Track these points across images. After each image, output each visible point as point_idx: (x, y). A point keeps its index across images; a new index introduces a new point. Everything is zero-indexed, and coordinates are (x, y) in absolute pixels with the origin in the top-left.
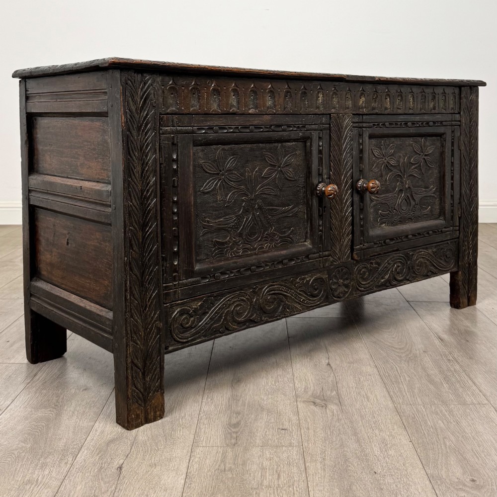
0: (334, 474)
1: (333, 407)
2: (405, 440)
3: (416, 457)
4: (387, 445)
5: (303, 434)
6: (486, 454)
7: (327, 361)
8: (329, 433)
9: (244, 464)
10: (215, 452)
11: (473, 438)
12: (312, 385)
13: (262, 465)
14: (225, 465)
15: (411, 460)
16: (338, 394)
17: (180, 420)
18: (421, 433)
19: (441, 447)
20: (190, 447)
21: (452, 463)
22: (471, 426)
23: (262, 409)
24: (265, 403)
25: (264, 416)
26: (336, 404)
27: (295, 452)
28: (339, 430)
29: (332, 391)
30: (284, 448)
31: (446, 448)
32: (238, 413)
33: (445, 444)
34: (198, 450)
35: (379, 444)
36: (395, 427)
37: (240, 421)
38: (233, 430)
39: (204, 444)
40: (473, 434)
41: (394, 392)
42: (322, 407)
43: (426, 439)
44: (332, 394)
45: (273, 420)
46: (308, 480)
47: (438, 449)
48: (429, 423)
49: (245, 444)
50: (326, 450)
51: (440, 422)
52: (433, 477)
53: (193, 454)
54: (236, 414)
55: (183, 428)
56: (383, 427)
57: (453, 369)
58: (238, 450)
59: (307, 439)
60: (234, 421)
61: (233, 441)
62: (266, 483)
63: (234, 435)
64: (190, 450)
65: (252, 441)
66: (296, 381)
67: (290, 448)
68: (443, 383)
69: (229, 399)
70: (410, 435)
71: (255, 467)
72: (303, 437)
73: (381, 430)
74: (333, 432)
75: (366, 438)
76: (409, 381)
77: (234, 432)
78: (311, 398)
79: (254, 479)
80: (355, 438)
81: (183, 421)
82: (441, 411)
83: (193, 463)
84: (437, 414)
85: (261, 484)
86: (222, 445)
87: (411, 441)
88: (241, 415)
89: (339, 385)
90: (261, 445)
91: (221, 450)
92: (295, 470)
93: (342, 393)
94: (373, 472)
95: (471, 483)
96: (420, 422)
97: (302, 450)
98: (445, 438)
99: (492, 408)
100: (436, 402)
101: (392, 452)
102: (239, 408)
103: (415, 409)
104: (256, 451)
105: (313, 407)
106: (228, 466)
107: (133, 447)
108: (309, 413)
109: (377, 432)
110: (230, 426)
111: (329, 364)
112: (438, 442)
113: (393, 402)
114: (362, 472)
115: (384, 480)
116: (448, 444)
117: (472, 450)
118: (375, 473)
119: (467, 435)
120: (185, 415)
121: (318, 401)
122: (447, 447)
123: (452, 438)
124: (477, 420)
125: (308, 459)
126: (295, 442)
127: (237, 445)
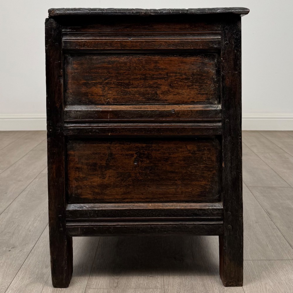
19: (263, 290)
30: (151, 290)
31: (266, 290)
33: (266, 288)
35: (218, 288)
39: (94, 287)
40: (286, 281)
50: (180, 291)
57: (276, 235)
58: (118, 291)
59: (168, 283)
61: (115, 285)
64: (84, 291)
65: (128, 284)
72: (165, 282)
80: (202, 283)
86: (107, 288)
90: (135, 287)
96: (249, 273)
97: (163, 291)
98: (266, 284)
107: (44, 289)
112: (260, 287)
116: (268, 288)
119: (282, 282)
123: (272, 284)
127: (117, 287)
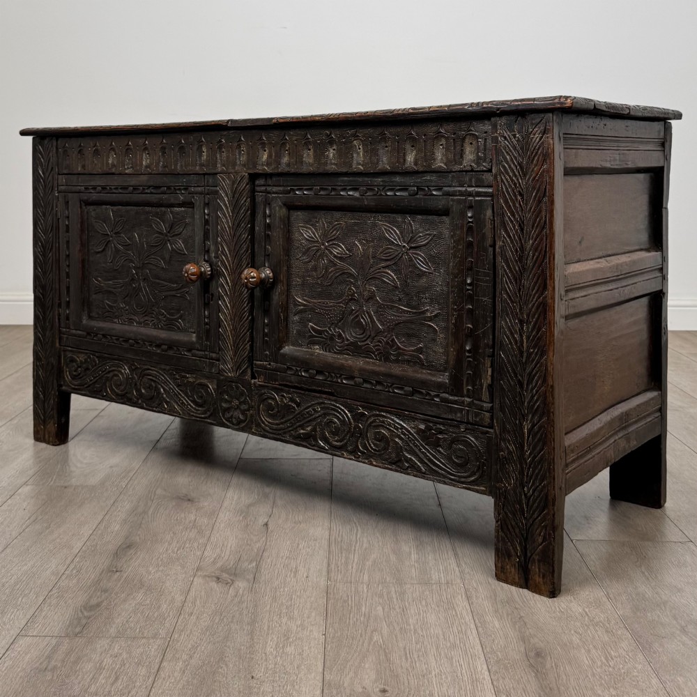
0: (194, 678)
1: (241, 585)
2: (317, 634)
3: (320, 657)
4: (288, 638)
5: (179, 622)
6: (421, 653)
7: (266, 520)
8: (217, 621)
9: (76, 662)
10: (45, 644)
11: (415, 630)
12: (228, 553)
13: (100, 664)
14: (49, 662)
15: (310, 661)
16: (257, 566)
17: (20, 599)
18: (345, 622)
20: (14, 637)
21: (367, 666)
22: (419, 614)
23: (142, 585)
24: (150, 578)
25: (140, 594)
26: (248, 580)
27: (156, 647)
28: (233, 616)
29: (251, 562)
32: (105, 591)
34: (23, 642)
36: (313, 614)
37: (102, 602)
38: (86, 614)
41: (336, 564)
42: (227, 584)
43: (348, 630)
44: (249, 566)
45: (148, 602)
46: (155, 685)
47: (357, 647)
48: (363, 609)
49: (92, 634)
51: (380, 608)
52: (330, 685)
53: (12, 647)
54: (102, 592)
55: (18, 610)
56: (296, 612)
60: (94, 601)
62: (93, 689)
63: (84, 621)
66: (208, 547)
67: (151, 641)
68: (413, 552)
69: (102, 572)
70: (328, 625)
71: (89, 666)
73: (291, 618)
74: (223, 619)
75: (266, 628)
76: (366, 549)
77: (85, 617)
78: (216, 572)
79: (79, 683)
81: (23, 600)
82: (389, 593)
83: (7, 659)
84: (381, 596)
85: (86, 691)
87: (325, 635)
88: (107, 594)
89: (266, 554)
91: (54, 641)
92: (143, 671)
93: (264, 564)
94: (249, 677)
95: (379, 694)
99: (463, 590)
100: (388, 579)
101: (289, 650)
102: (110, 584)
103: (353, 589)
104: (102, 644)
105: (214, 585)
106: (53, 663)
108: (203, 593)
109: (284, 620)
110: (85, 608)
111: (266, 524)
113: (329, 579)
114: (235, 676)
115: (259, 688)
117: (405, 648)
118: (253, 677)
120: (31, 591)
121: (225, 575)
122: (372, 643)
124: (433, 606)
125: (169, 656)
126: (163, 633)
